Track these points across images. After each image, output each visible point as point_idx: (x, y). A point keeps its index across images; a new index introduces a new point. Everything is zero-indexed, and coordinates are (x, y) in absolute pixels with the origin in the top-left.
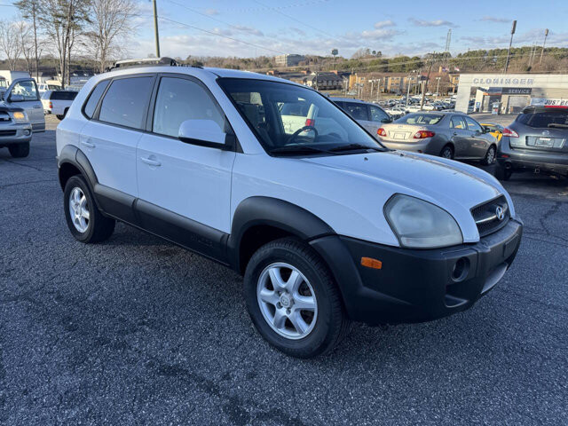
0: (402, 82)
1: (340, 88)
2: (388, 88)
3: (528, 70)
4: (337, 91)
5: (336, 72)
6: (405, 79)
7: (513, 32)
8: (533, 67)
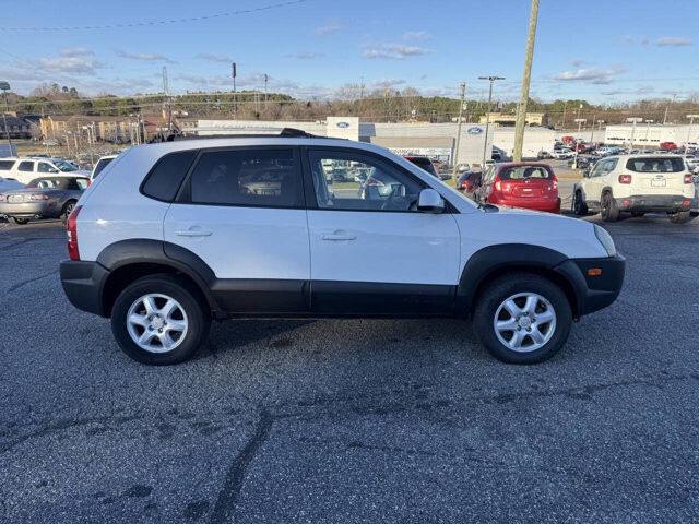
0: (119, 129)
1: (28, 137)
2: (102, 136)
3: (257, 117)
4: (22, 141)
5: (14, 114)
6: (122, 125)
7: (235, 75)
8: (261, 112)
